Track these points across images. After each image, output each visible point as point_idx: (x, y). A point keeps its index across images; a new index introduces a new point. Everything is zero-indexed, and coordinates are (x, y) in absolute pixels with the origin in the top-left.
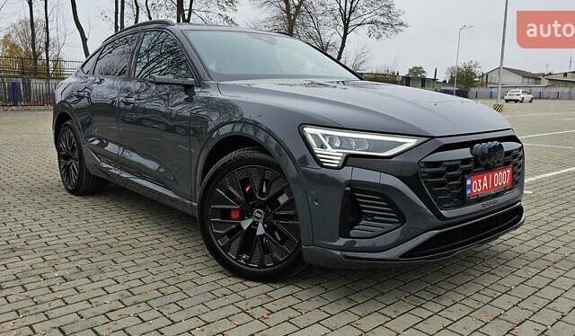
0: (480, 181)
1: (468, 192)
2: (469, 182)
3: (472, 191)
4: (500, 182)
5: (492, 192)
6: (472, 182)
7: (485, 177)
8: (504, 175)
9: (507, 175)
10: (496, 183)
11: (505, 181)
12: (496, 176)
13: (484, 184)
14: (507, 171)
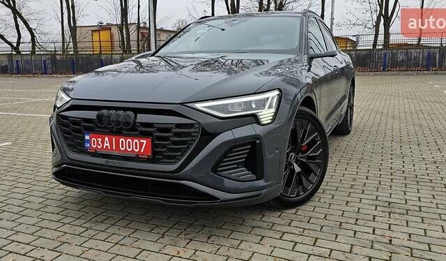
0: (100, 140)
1: (87, 145)
2: (87, 137)
3: (90, 145)
4: (129, 148)
5: (116, 153)
6: (91, 138)
7: (106, 139)
8: (136, 142)
9: (141, 144)
10: (123, 147)
11: (136, 149)
12: (122, 141)
13: (105, 144)
14: (141, 141)
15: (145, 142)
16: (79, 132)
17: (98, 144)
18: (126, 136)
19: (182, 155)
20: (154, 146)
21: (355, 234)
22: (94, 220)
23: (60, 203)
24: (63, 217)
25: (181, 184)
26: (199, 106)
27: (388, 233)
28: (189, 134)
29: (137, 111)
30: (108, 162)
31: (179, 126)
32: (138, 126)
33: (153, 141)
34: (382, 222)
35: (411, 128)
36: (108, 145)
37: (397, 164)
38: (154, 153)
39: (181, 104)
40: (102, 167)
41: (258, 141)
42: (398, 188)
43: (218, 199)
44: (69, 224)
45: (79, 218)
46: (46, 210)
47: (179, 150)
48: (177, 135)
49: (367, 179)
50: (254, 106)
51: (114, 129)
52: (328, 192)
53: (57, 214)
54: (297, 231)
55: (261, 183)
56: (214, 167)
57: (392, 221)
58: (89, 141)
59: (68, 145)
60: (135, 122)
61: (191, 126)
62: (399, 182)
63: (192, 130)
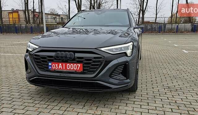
0: (57, 65)
1: (50, 67)
2: (50, 64)
3: (52, 67)
4: (72, 68)
5: (65, 71)
6: (52, 64)
7: (60, 64)
8: (75, 66)
9: (78, 66)
10: (68, 68)
11: (75, 68)
12: (68, 65)
13: (60, 67)
14: (78, 65)
15: (79, 65)
16: (46, 62)
17: (56, 67)
18: (70, 63)
19: (97, 70)
20: (84, 67)
21: (161, 100)
22: (49, 101)
23: (29, 95)
24: (34, 101)
25: (97, 83)
26: (103, 49)
27: (173, 99)
28: (99, 61)
29: (75, 52)
30: (61, 75)
31: (95, 58)
32: (76, 59)
33: (83, 64)
34: (169, 95)
35: (163, 56)
36: (61, 67)
37: (165, 71)
38: (84, 70)
39: (95, 49)
40: (57, 77)
41: (127, 63)
42: (169, 81)
43: (112, 88)
44: (38, 103)
45: (42, 101)
46: (23, 98)
47: (95, 68)
48: (94, 62)
49: (156, 78)
50: (123, 49)
51: (64, 60)
52: (144, 84)
53: (30, 100)
54: (139, 100)
55: (128, 80)
56: (110, 75)
57: (173, 94)
58: (51, 66)
59: (39, 68)
60: (74, 57)
61: (101, 58)
62: (168, 78)
63: (101, 59)
